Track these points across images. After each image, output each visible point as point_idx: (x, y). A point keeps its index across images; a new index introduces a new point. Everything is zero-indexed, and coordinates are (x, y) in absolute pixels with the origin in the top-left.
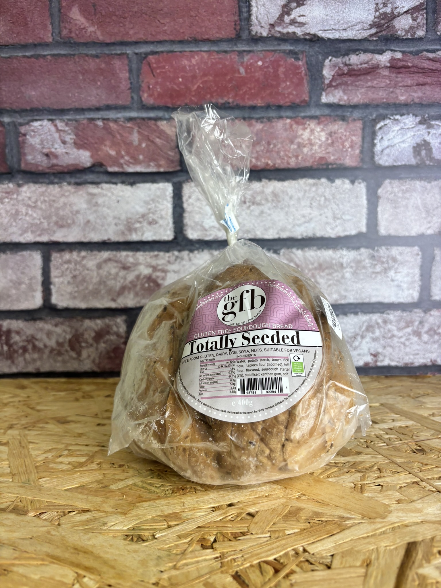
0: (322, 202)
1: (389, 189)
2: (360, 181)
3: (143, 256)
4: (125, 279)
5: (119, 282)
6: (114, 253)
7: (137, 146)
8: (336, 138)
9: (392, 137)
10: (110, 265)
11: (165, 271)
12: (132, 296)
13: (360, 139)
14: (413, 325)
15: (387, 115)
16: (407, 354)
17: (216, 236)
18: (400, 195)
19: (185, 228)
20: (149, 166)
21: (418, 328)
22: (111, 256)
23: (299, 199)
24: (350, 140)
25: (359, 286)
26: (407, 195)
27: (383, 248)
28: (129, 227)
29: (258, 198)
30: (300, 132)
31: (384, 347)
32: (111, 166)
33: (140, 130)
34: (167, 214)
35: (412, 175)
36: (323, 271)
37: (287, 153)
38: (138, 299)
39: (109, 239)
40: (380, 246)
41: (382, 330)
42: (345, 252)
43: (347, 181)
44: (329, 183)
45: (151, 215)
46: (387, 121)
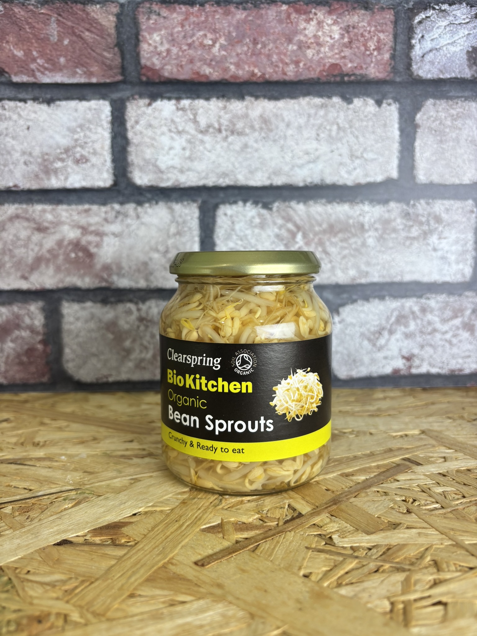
0: (334, 133)
1: (432, 113)
2: (390, 101)
3: (67, 211)
4: (41, 245)
5: (32, 250)
6: (24, 206)
7: (56, 43)
8: (356, 35)
9: (436, 36)
10: (18, 224)
11: (100, 234)
12: (51, 271)
13: (391, 37)
14: (463, 315)
15: (430, 3)
16: (453, 357)
17: (177, 180)
18: (449, 123)
19: (129, 169)
20: (74, 74)
21: (470, 319)
22: (20, 211)
23: (300, 128)
24: (375, 39)
25: (386, 257)
26: (459, 123)
27: (422, 202)
28: (46, 167)
29: (240, 125)
30: (302, 25)
31: (422, 347)
32: (16, 74)
33: (60, 18)
34: (102, 148)
35: (466, 94)
36: (335, 235)
37: (282, 57)
38: (60, 276)
39: (15, 186)
40: (418, 198)
41: (419, 322)
42: (366, 207)
43: (371, 102)
44: (345, 104)
45: (78, 149)
46: (430, 13)
